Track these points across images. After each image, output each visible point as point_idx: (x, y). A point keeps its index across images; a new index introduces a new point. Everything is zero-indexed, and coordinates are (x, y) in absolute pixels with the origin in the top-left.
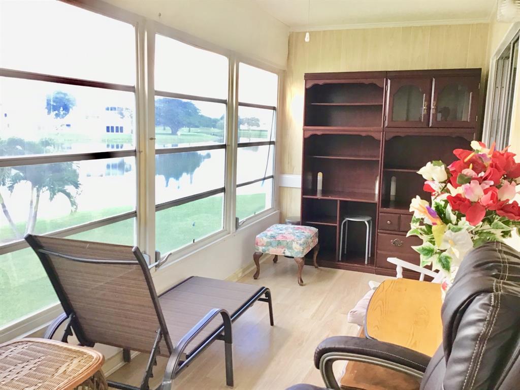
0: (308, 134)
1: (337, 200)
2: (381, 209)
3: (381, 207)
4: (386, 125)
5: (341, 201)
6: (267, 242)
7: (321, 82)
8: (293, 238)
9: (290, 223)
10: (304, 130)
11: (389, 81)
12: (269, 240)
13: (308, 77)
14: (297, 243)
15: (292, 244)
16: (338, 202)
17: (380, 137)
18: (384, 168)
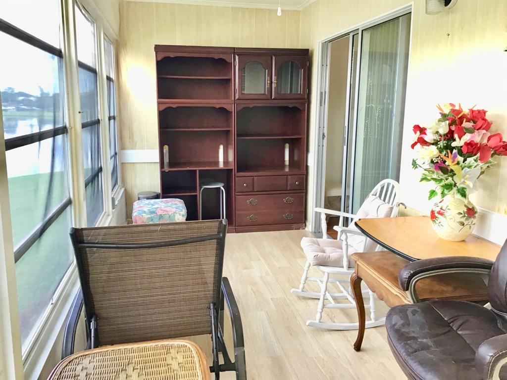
0: (163, 107)
1: (196, 170)
2: (237, 174)
3: (237, 172)
4: (237, 98)
5: (200, 170)
6: (148, 218)
7: (172, 55)
8: (174, 210)
9: (144, 198)
10: (159, 103)
11: (237, 57)
12: (149, 216)
13: (158, 48)
14: (180, 214)
15: (175, 216)
16: (198, 171)
17: (232, 108)
18: (237, 137)
